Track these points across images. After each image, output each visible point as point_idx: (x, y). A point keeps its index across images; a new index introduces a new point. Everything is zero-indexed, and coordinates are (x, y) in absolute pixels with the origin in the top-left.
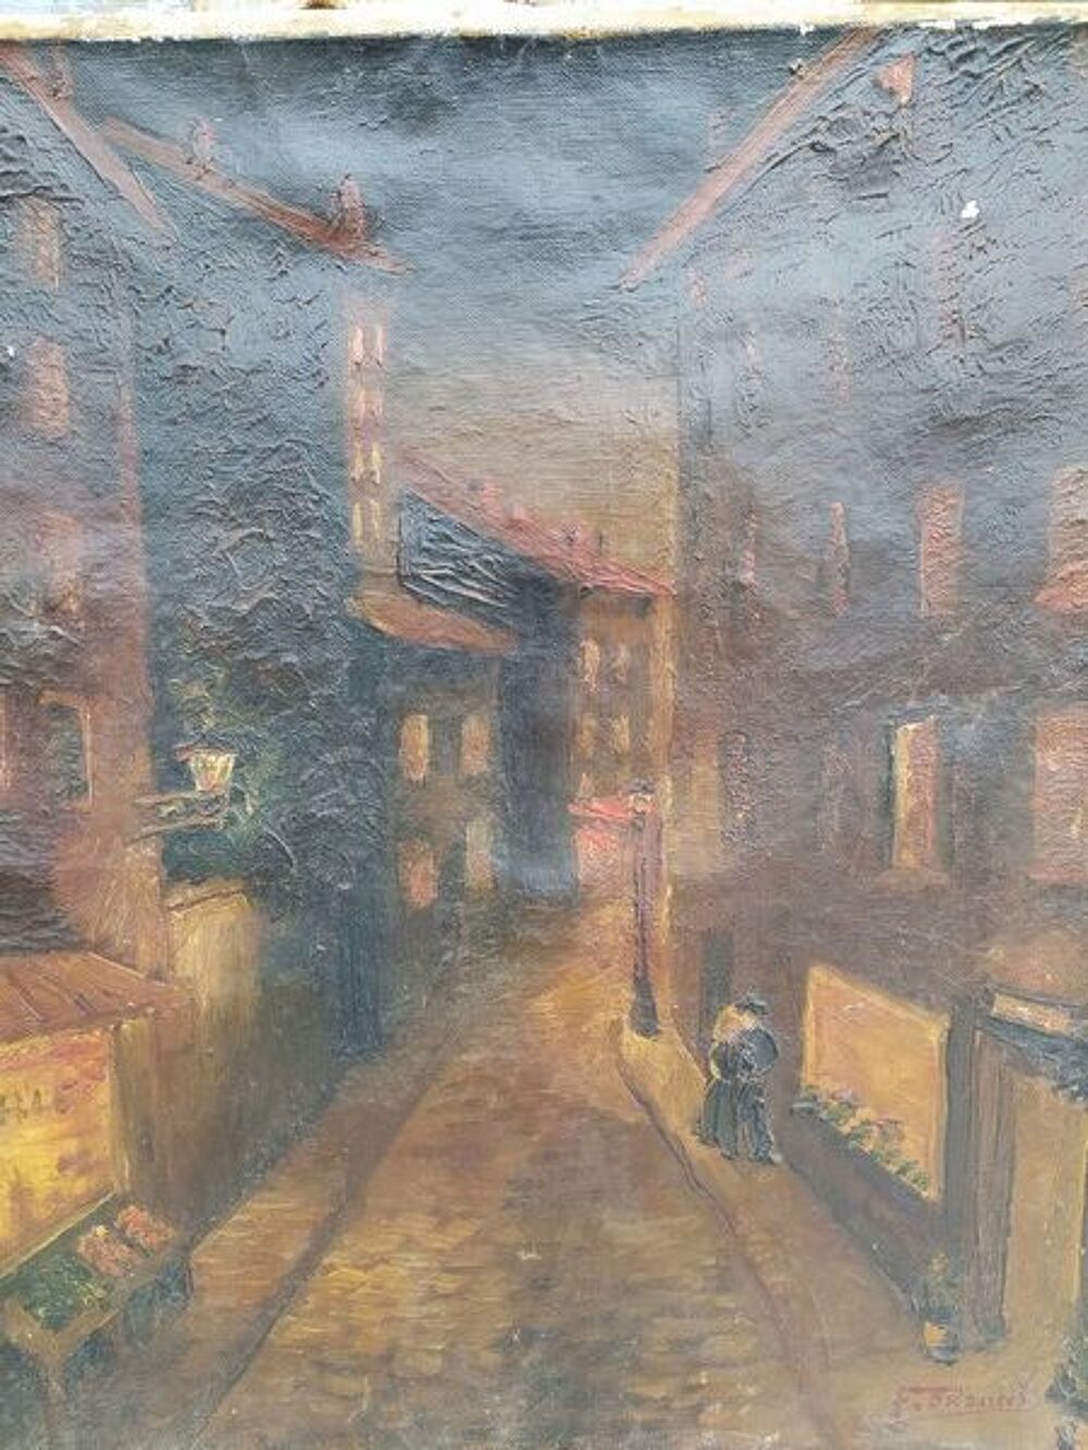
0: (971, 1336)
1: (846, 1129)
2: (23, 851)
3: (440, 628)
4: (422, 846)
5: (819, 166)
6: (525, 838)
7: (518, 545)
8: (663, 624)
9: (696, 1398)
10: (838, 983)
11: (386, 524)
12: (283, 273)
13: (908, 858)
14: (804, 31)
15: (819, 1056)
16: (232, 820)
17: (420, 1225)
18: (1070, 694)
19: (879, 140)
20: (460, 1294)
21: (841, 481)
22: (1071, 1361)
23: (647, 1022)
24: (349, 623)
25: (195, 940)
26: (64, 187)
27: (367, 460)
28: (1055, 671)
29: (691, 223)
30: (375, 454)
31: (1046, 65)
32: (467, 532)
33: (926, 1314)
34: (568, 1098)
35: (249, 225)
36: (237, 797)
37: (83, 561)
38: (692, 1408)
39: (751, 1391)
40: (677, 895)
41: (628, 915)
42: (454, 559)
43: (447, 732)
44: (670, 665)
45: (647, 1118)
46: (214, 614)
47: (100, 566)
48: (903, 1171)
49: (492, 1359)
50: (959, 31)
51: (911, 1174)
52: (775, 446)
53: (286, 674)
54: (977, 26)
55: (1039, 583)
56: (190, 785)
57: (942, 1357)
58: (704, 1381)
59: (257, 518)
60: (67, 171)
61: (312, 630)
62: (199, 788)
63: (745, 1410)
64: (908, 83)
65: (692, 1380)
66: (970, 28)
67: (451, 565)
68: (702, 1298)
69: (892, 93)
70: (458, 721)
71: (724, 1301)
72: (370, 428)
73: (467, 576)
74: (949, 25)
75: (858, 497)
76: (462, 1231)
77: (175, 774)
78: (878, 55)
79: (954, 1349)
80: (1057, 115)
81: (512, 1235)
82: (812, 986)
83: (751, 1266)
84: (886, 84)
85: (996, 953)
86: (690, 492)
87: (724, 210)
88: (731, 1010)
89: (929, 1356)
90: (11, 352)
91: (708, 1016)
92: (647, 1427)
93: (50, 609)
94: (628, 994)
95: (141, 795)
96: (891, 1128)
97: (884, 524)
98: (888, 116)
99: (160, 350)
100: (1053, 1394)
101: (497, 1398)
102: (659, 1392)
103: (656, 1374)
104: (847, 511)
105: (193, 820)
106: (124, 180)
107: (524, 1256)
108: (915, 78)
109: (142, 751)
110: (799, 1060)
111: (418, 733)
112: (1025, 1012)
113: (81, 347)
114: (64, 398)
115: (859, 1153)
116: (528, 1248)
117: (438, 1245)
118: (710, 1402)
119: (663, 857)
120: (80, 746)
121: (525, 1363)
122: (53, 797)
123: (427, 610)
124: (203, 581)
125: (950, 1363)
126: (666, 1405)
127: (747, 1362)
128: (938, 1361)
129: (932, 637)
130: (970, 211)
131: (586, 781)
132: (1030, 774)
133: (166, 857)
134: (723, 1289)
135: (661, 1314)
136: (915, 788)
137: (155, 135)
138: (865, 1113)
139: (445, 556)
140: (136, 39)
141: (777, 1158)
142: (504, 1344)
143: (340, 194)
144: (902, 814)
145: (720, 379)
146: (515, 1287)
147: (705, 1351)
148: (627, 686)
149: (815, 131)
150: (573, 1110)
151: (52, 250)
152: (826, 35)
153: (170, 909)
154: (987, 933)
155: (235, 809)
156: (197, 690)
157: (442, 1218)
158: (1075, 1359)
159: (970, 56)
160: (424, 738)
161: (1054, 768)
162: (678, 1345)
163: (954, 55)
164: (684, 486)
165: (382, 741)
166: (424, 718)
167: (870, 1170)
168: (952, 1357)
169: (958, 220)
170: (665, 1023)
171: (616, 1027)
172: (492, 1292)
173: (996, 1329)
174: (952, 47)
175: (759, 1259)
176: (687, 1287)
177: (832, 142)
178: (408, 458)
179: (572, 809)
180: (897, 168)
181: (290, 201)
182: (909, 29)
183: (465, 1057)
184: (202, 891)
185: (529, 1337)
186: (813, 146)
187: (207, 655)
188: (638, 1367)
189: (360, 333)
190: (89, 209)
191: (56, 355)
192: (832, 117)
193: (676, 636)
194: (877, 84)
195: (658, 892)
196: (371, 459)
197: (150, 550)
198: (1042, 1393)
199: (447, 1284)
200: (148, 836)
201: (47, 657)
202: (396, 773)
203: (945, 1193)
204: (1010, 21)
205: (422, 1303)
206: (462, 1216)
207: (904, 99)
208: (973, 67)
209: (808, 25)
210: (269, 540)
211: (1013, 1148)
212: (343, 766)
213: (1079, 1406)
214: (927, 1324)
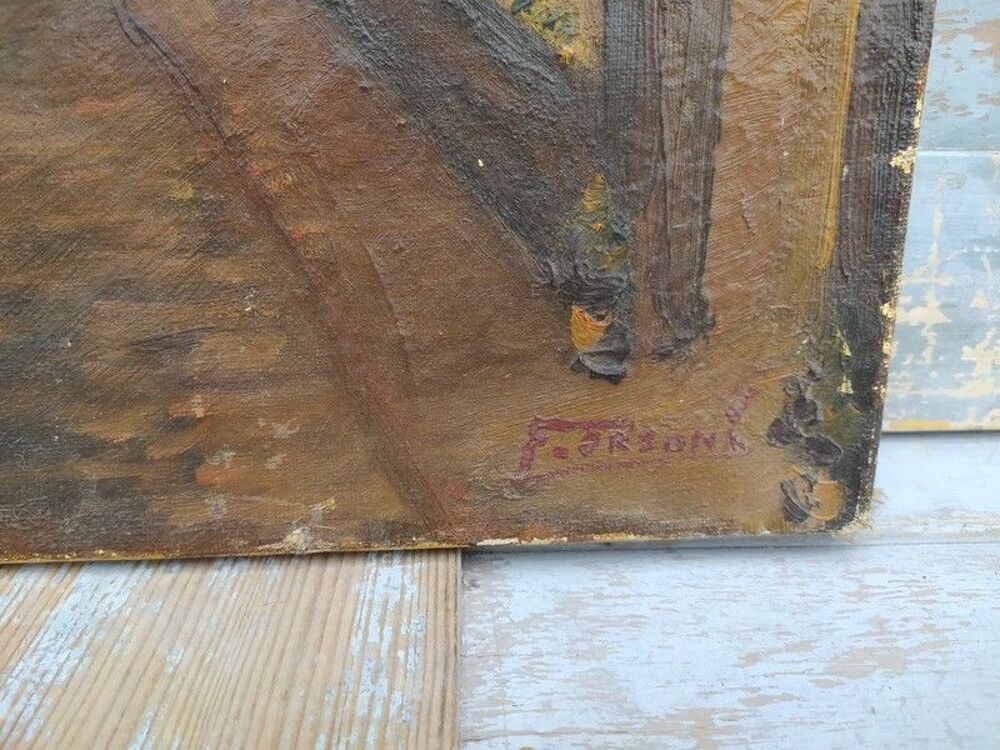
0: (648, 335)
9: (185, 443)
22: (811, 373)
33: (572, 292)
38: (180, 457)
39: (282, 430)
57: (599, 368)
58: (200, 412)
63: (274, 462)
65: (177, 411)
68: (178, 263)
71: (219, 270)
79: (621, 355)
83: (262, 202)
89: (579, 368)
92: (107, 490)
100: (779, 432)
102: (121, 431)
103: (115, 400)
118: (215, 448)
125: (614, 379)
126: (136, 453)
127: (275, 379)
128: (594, 375)
134: (211, 248)
135: (107, 294)
147: (195, 363)
158: (818, 370)
162: (147, 350)
168: (616, 368)
175: (273, 187)
176: (149, 244)
188: (81, 390)
198: (762, 428)
213: (819, 450)
214: (576, 310)
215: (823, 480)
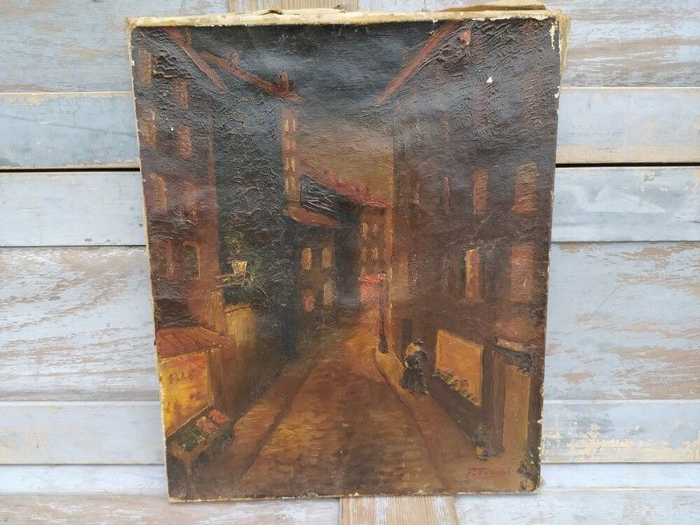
0: (492, 451)
1: (450, 383)
2: (178, 294)
3: (315, 219)
4: (309, 291)
5: (439, 67)
6: (343, 288)
7: (341, 192)
8: (389, 218)
9: (401, 472)
10: (447, 335)
11: (296, 185)
12: (262, 103)
13: (470, 294)
14: (434, 22)
15: (441, 360)
16: (246, 283)
17: (309, 415)
18: (522, 240)
19: (460, 57)
20: (323, 438)
21: (447, 170)
22: (525, 460)
23: (384, 348)
24: (284, 217)
25: (234, 323)
26: (189, 75)
27: (290, 164)
28: (518, 232)
29: (397, 85)
30: (293, 162)
31: (515, 32)
32: (324, 188)
33: (477, 444)
34: (358, 374)
35: (250, 87)
36: (248, 276)
37: (197, 198)
38: (400, 475)
39: (419, 470)
40: (394, 308)
41: (378, 313)
42: (319, 196)
43: (317, 254)
44: (391, 231)
45: (384, 380)
46: (239, 215)
47: (202, 200)
48: (468, 396)
49: (333, 459)
50: (485, 21)
51: (471, 397)
52: (425, 159)
53: (264, 235)
54: (491, 19)
55: (513, 204)
56: (232, 272)
57: (482, 458)
58: (403, 466)
59: (254, 183)
60: (189, 68)
61: (272, 221)
62: (235, 273)
63: (417, 476)
64: (469, 38)
65: (399, 466)
66: (489, 20)
67: (318, 198)
68: (403, 439)
69: (464, 42)
70: (321, 250)
71: (410, 440)
72: (291, 153)
73: (324, 202)
74: (483, 19)
75: (453, 175)
76: (324, 417)
77: (227, 268)
78: (459, 29)
79: (487, 455)
80: (519, 48)
81: (340, 418)
82: (439, 337)
83: (419, 428)
84: (462, 39)
85: (499, 325)
86: (398, 174)
87: (409, 81)
88: (412, 344)
89: (478, 458)
90: (172, 129)
91: (404, 347)
92: (385, 481)
93: (186, 214)
94: (378, 340)
95: (216, 275)
96: (464, 383)
97: (463, 185)
98: (462, 49)
99: (222, 129)
100: (520, 471)
101: (335, 472)
102: (388, 470)
103: (388, 464)
104: (450, 180)
105: (234, 284)
106: (209, 71)
107: (344, 425)
108: (472, 37)
109: (216, 261)
110: (434, 361)
111: (308, 254)
112: (508, 344)
113: (195, 128)
114: (190, 144)
115: (454, 391)
116: (345, 423)
117: (316, 422)
118: (406, 473)
119: (389, 295)
120: (196, 259)
121: (344, 460)
122: (187, 276)
123: (310, 213)
124: (236, 204)
125: (485, 460)
126: (391, 474)
127: (418, 460)
128: (481, 460)
129: (478, 221)
130: (490, 80)
131: (363, 270)
132: (510, 266)
133: (225, 295)
134: (409, 436)
135: (389, 444)
136: (472, 271)
137: (220, 57)
138: (456, 377)
139: (316, 196)
140: (213, 26)
141: (427, 392)
142: (337, 454)
143: (281, 77)
144: (468, 280)
145: (406, 137)
146: (341, 435)
147: (404, 457)
148: (377, 239)
149: (438, 54)
150: (360, 378)
151: (185, 95)
152: (442, 23)
153: (226, 313)
154: (495, 319)
155: (247, 280)
156: (234, 241)
157: (317, 413)
158: (527, 459)
159: (490, 29)
160: (310, 256)
161: (518, 264)
162: (395, 454)
163: (484, 29)
164: (395, 172)
165: (296, 257)
166: (309, 249)
167: (457, 395)
168: (486, 458)
169: (486, 84)
170: (390, 349)
171: (374, 350)
172: (334, 437)
173: (500, 449)
174: (483, 26)
175: (421, 426)
176: (397, 435)
177: (444, 58)
178: (303, 163)
179: (359, 279)
180: (466, 66)
181: (264, 79)
182: (469, 20)
183: (324, 361)
184: (237, 307)
185: (346, 452)
186: (437, 59)
187: (238, 229)
188: (382, 461)
189: (287, 122)
190: (197, 81)
191: (187, 130)
192: (444, 50)
193: (394, 222)
194: (459, 39)
195: (388, 306)
196: (292, 164)
197: (219, 194)
198: (516, 470)
199: (319, 435)
200: (218, 289)
201: (185, 230)
202: (300, 267)
203: (482, 403)
204: (503, 18)
205: (311, 441)
206: (323, 412)
207: (468, 44)
208: (491, 33)
209: (435, 19)
210: (257, 191)
211: (505, 389)
212: (282, 266)
213: (528, 475)
214: (477, 447)
215: (529, 481)
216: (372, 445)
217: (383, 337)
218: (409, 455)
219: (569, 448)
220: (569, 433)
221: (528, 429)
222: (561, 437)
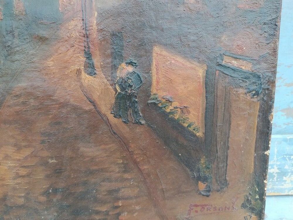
0: (215, 187)
1: (168, 110)
9: (118, 211)
10: (164, 53)
15: (158, 82)
17: (10, 150)
20: (28, 175)
22: (250, 194)
33: (199, 178)
34: (62, 101)
38: (116, 214)
39: (137, 208)
41: (80, 24)
45: (93, 107)
48: (189, 126)
49: (43, 199)
51: (192, 127)
57: (205, 194)
58: (120, 205)
63: (135, 214)
65: (116, 204)
68: (119, 175)
71: (126, 176)
76: (27, 152)
79: (209, 191)
81: (45, 154)
82: (154, 54)
83: (136, 163)
85: (224, 39)
88: (123, 65)
89: (200, 194)
91: (115, 67)
94: (83, 59)
96: (184, 110)
100: (244, 206)
101: (46, 212)
102: (104, 209)
103: (103, 202)
107: (51, 161)
110: (150, 85)
112: (235, 63)
115: (173, 120)
116: (52, 158)
117: (18, 158)
118: (123, 212)
121: (55, 200)
125: (208, 196)
126: (107, 213)
127: (136, 197)
128: (203, 195)
134: (125, 172)
135: (103, 181)
138: (176, 104)
141: (143, 122)
142: (46, 193)
146: (49, 173)
147: (120, 194)
150: (63, 105)
157: (19, 148)
158: (251, 193)
162: (110, 192)
167: (177, 126)
168: (208, 194)
170: (98, 71)
171: (79, 71)
172: (41, 175)
173: (224, 183)
175: (138, 160)
176: (113, 171)
183: (20, 85)
185: (55, 191)
188: (96, 200)
195: (91, 15)
198: (240, 205)
199: (23, 172)
203: (205, 134)
205: (14, 179)
206: (25, 147)
211: (230, 116)
213: (252, 209)
214: (199, 182)
215: (253, 216)
216: (85, 183)
217: (89, 56)
218: (126, 192)
219: (285, 181)
220: (286, 167)
221: (255, 162)
222: (278, 171)
